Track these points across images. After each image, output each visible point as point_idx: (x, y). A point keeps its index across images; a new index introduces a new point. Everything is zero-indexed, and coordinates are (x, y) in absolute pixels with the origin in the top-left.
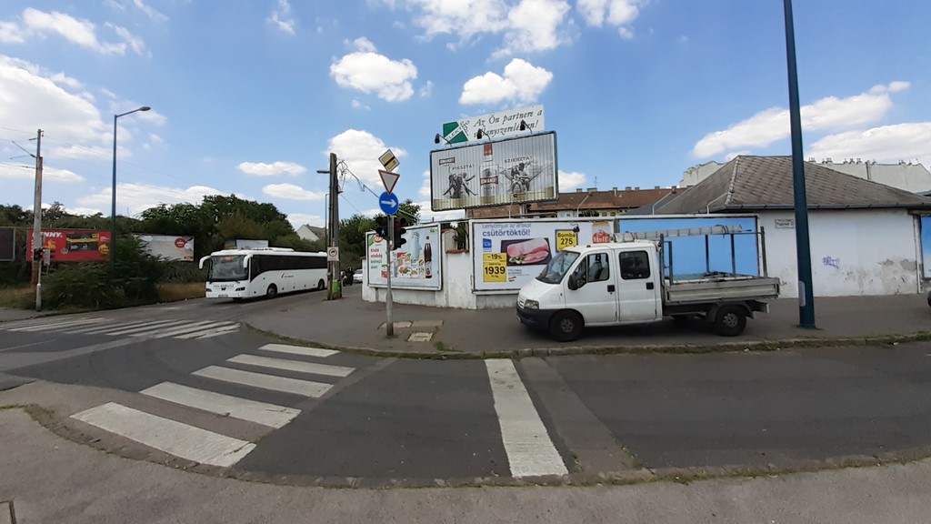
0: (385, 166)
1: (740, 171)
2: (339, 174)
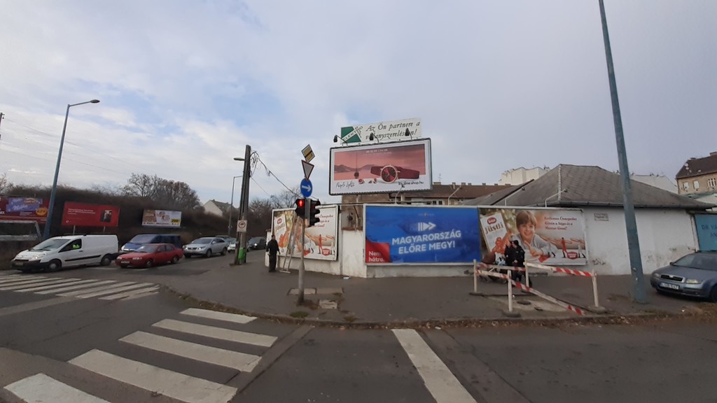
0: (305, 157)
2: (252, 162)
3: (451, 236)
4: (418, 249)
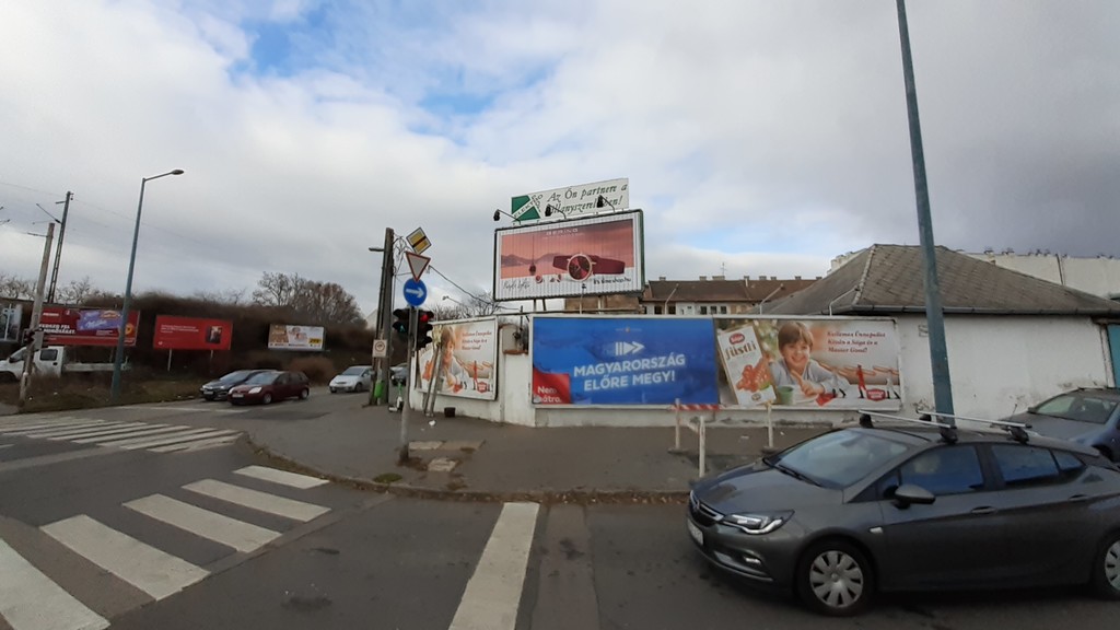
0: (413, 247)
1: (877, 262)
2: (395, 253)
3: (669, 363)
4: (614, 383)
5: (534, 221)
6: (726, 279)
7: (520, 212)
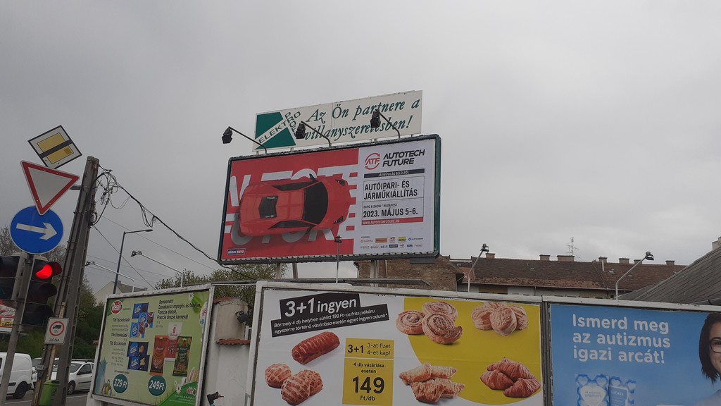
0: (41, 156)
2: (99, 192)
5: (286, 149)
6: (576, 260)
7: (267, 135)
